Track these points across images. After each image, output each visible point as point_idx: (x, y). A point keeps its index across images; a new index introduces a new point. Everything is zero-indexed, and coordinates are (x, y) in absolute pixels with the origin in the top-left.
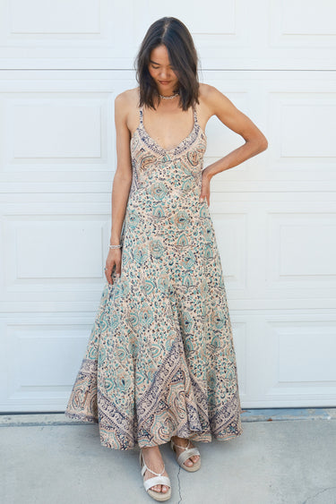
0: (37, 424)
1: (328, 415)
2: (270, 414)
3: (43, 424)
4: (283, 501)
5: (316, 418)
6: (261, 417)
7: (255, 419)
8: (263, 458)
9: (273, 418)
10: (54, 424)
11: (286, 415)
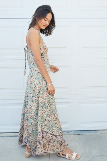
0: (2, 137)
1: (98, 133)
2: (79, 133)
3: (4, 136)
4: (83, 160)
5: (94, 133)
6: (76, 133)
7: (74, 134)
8: (77, 146)
9: (80, 134)
10: (8, 136)
11: (84, 133)
